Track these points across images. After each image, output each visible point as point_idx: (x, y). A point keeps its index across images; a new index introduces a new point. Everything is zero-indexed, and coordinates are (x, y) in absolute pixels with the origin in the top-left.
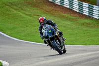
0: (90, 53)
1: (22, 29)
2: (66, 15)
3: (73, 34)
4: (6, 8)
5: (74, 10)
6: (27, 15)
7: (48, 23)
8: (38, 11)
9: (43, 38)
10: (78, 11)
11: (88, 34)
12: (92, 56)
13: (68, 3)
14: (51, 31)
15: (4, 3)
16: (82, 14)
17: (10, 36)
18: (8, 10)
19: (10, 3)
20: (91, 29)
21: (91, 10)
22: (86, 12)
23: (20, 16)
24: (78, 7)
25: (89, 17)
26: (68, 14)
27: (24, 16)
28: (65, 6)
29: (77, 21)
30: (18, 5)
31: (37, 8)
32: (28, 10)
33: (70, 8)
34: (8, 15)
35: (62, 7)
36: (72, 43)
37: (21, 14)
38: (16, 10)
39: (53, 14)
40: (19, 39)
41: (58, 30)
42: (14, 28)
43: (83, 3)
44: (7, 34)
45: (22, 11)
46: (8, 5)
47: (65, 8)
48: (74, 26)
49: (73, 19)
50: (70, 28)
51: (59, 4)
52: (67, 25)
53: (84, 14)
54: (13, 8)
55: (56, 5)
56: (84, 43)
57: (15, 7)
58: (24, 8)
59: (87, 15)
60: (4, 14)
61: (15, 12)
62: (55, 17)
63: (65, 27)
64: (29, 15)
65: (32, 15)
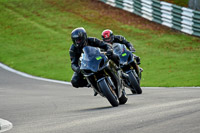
1: (39, 55)
2: (127, 27)
6: (48, 26)
8: (72, 19)
10: (151, 19)
11: (172, 65)
13: (132, 3)
15: (2, 4)
17: (14, 68)
18: (9, 17)
21: (177, 17)
22: (167, 20)
23: (35, 28)
26: (131, 24)
27: (43, 28)
29: (148, 38)
30: (31, 6)
31: (68, 13)
32: (52, 16)
34: (10, 26)
37: (36, 25)
38: (26, 16)
39: (101, 25)
40: (33, 74)
45: (39, 19)
47: (126, 12)
48: (144, 48)
54: (21, 14)
55: (107, 7)
57: (24, 11)
58: (43, 12)
60: (2, 25)
61: (25, 21)
64: (53, 27)
65: (59, 27)
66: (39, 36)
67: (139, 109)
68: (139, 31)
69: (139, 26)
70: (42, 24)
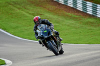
0: (94, 52)
1: (26, 28)
2: (70, 14)
3: (77, 33)
4: (9, 8)
5: (78, 9)
6: (30, 14)
7: (43, 22)
8: (42, 10)
9: (38, 38)
10: (82, 10)
11: (92, 33)
12: (96, 55)
13: (72, 2)
14: (46, 31)
15: (7, 2)
16: (86, 13)
17: (13, 34)
18: (11, 9)
19: (13, 2)
20: (95, 28)
21: (95, 9)
22: (90, 11)
23: (24, 15)
24: (81, 6)
25: (93, 16)
26: (72, 13)
27: (27, 15)
28: (69, 5)
29: (80, 20)
30: (22, 3)
31: (40, 7)
32: (32, 9)
33: (74, 7)
34: (11, 14)
35: (65, 6)
36: (75, 42)
37: (24, 13)
38: (19, 9)
39: (56, 13)
41: (54, 30)
42: (17, 27)
43: (87, 2)
44: (10, 33)
45: (25, 10)
46: (11, 4)
47: (69, 7)
48: (78, 25)
49: (77, 18)
50: (74, 27)
51: (63, 3)
52: (70, 24)
53: (88, 13)
54: (17, 8)
55: (60, 4)
56: (88, 42)
57: (18, 6)
58: (28, 7)
59: (91, 13)
60: (7, 13)
61: (18, 11)
62: (59, 16)
63: (68, 26)
64: (32, 14)
66: (26, 18)
67: (75, 55)
68: (75, 16)
70: (27, 13)
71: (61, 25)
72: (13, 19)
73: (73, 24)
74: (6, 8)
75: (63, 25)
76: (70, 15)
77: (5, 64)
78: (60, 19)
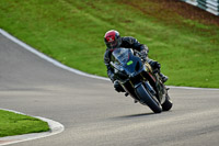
1: (94, 50)
2: (190, 21)
3: (206, 65)
4: (58, 5)
5: (208, 10)
6: (104, 20)
8: (129, 12)
14: (131, 62)
17: (66, 64)
18: (62, 8)
23: (90, 21)
26: (195, 19)
27: (98, 21)
28: (188, 1)
31: (125, 6)
32: (107, 8)
33: (200, 6)
34: (63, 19)
35: (181, 4)
36: (201, 84)
37: (91, 17)
38: (80, 8)
39: (161, 19)
40: (87, 72)
41: (148, 59)
42: (75, 48)
45: (94, 11)
47: (189, 5)
48: (207, 45)
49: (205, 30)
50: (199, 51)
52: (191, 43)
57: (78, 2)
58: (99, 4)
60: (55, 16)
61: (79, 13)
62: (167, 25)
64: (109, 20)
65: (116, 20)
66: (94, 29)
68: (203, 26)
69: (203, 21)
70: (98, 17)
71: (170, 46)
72: (67, 31)
73: (196, 43)
74: (52, 6)
75: (174, 45)
76: (192, 24)
77: (49, 130)
78: (170, 32)
